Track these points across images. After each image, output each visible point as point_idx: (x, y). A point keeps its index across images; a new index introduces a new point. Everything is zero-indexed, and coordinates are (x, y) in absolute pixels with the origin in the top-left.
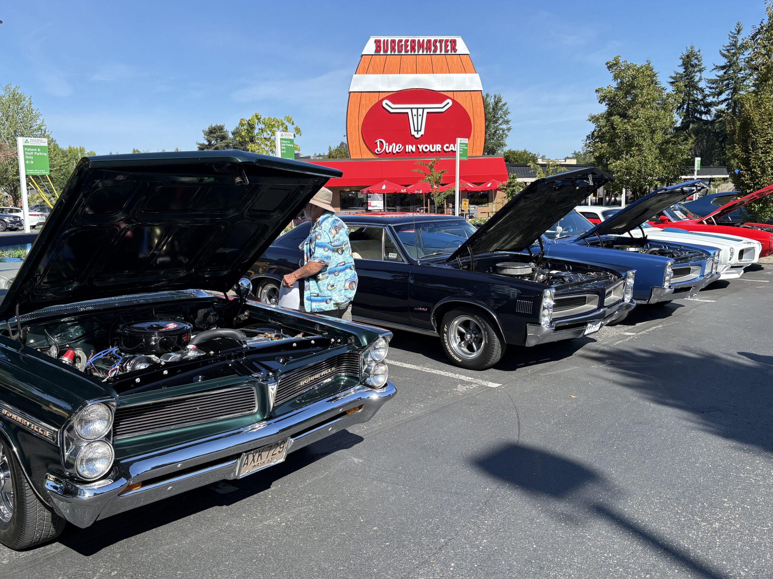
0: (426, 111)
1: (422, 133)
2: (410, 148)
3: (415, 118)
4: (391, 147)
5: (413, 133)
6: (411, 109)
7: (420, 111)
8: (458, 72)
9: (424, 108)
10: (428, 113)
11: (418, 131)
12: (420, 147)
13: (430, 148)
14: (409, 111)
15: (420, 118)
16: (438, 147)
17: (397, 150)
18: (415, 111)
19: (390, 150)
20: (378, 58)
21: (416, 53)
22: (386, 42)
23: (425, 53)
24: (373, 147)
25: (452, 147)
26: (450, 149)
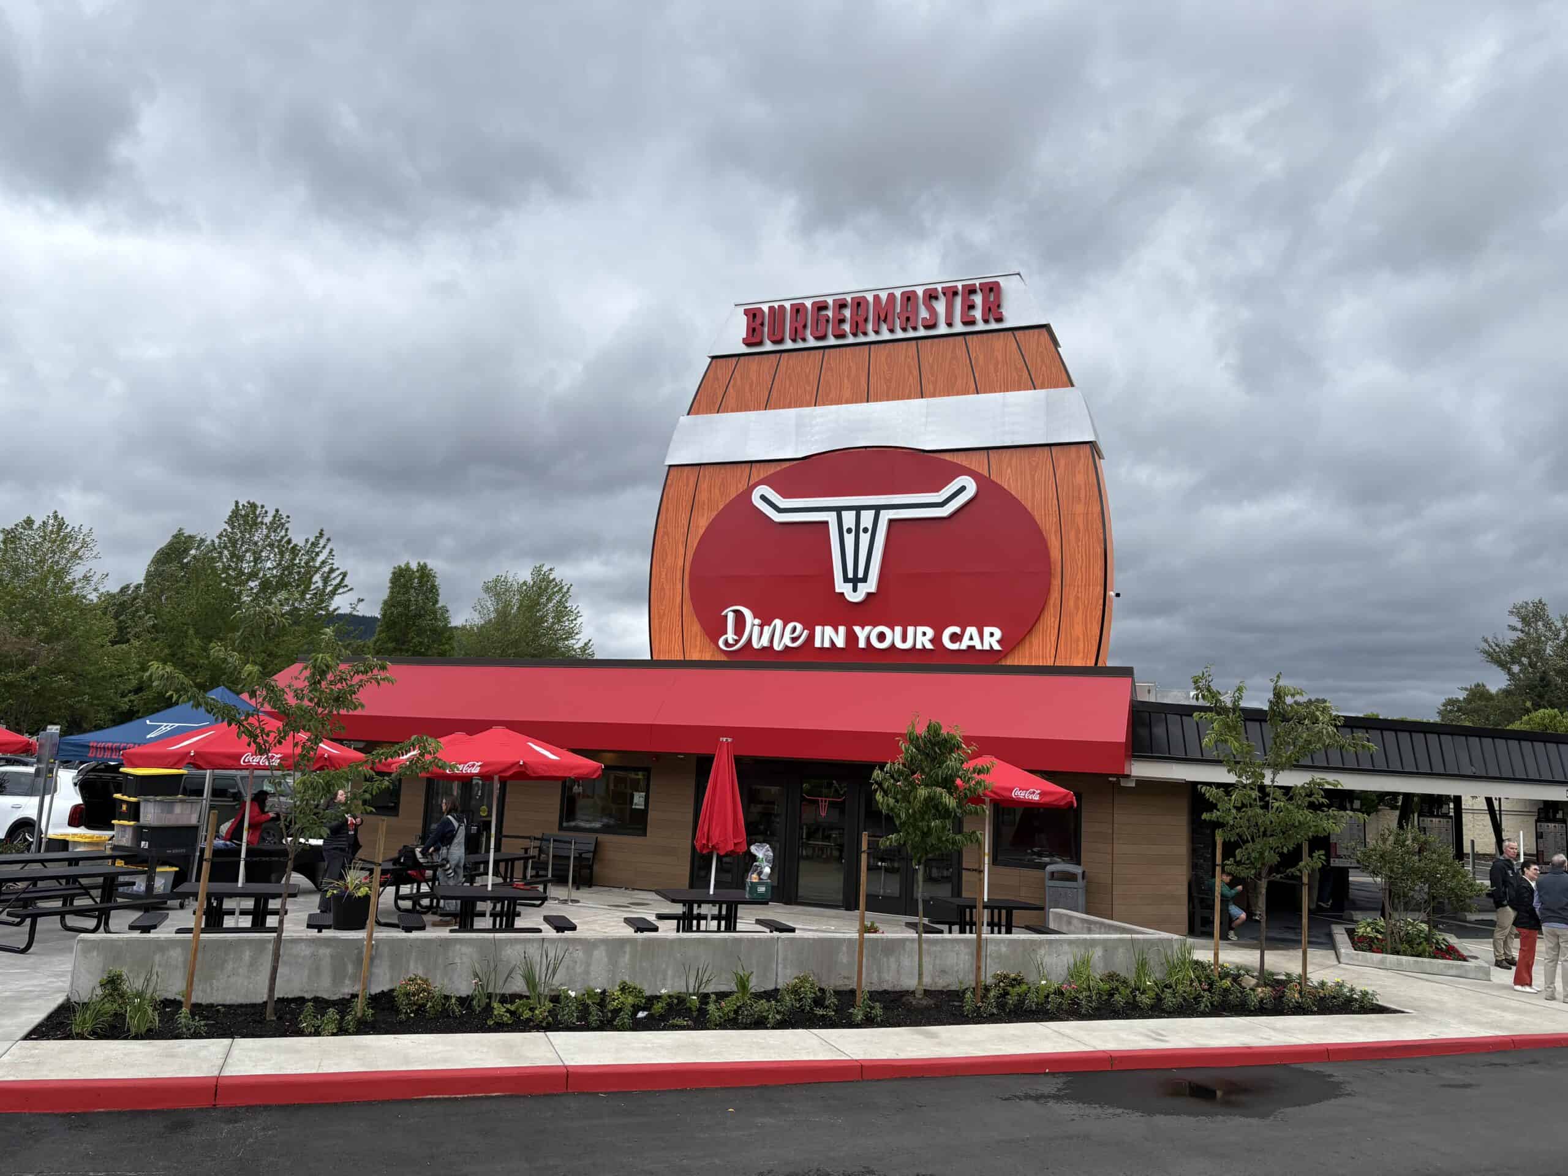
0: (886, 516)
1: (871, 586)
2: (829, 636)
3: (849, 539)
4: (767, 630)
5: (841, 587)
6: (839, 510)
7: (867, 518)
9: (878, 509)
10: (891, 521)
11: (855, 581)
12: (861, 633)
13: (894, 637)
14: (831, 517)
15: (865, 539)
16: (921, 637)
17: (787, 641)
18: (849, 518)
19: (765, 642)
20: (753, 364)
21: (872, 337)
22: (777, 313)
23: (900, 334)
24: (716, 629)
25: (971, 638)
26: (964, 644)
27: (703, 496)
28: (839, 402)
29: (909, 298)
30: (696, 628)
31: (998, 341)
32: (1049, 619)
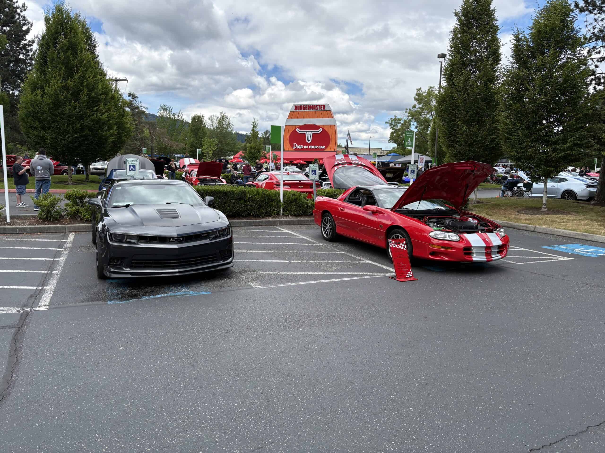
0: (312, 133)
1: (310, 141)
2: (306, 147)
3: (308, 135)
4: (299, 146)
5: (307, 141)
7: (310, 133)
8: (326, 118)
12: (310, 146)
13: (313, 147)
14: (306, 133)
15: (310, 135)
16: (316, 147)
17: (301, 147)
18: (308, 133)
19: (298, 148)
20: (296, 112)
21: (310, 110)
22: (298, 106)
23: (313, 110)
24: (292, 146)
26: (321, 148)
27: (290, 129)
28: (306, 118)
29: (314, 106)
30: (289, 146)
31: (325, 112)
32: (330, 145)
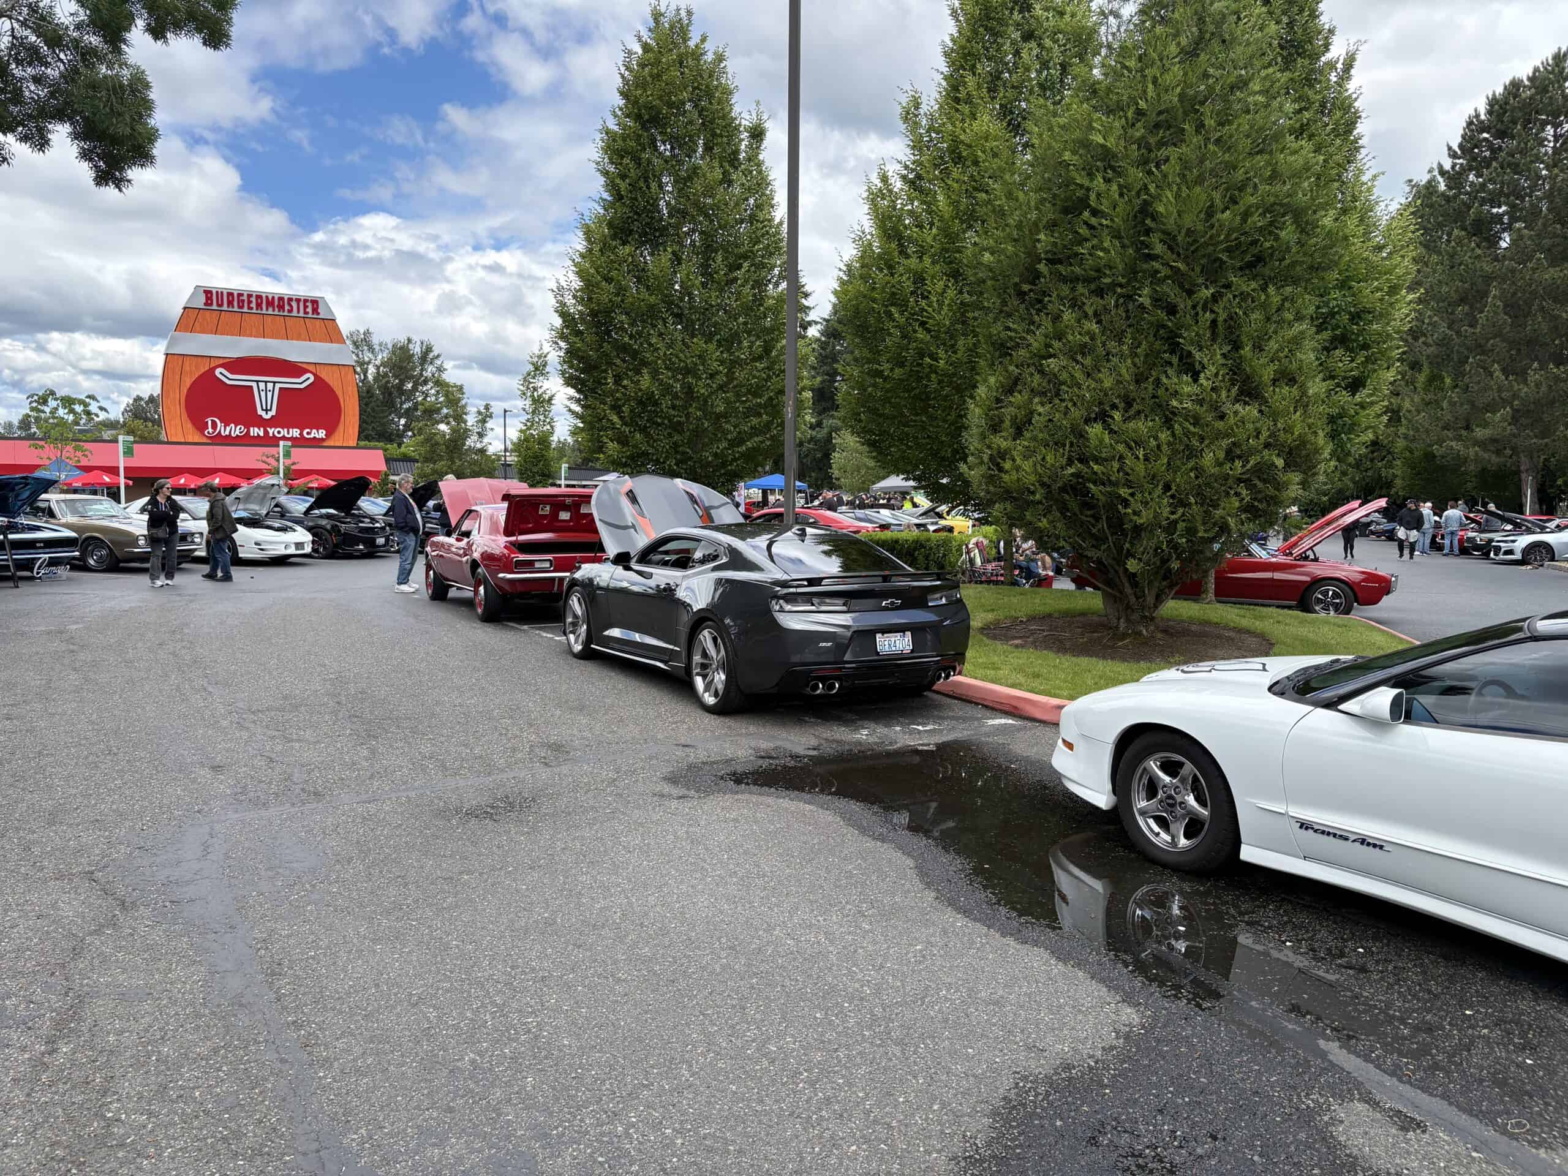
0: (278, 386)
1: (273, 413)
2: (255, 431)
3: (263, 394)
4: (228, 429)
5: (260, 412)
6: (257, 382)
7: (270, 386)
8: (322, 341)
9: (274, 383)
10: (280, 389)
11: (267, 411)
12: (271, 431)
13: (284, 432)
14: (254, 385)
15: (269, 395)
16: (294, 432)
17: (237, 432)
18: (262, 386)
19: (227, 433)
20: (208, 313)
21: (264, 312)
22: (220, 294)
23: (276, 312)
24: (201, 427)
25: (314, 434)
26: (312, 436)
27: (187, 368)
28: (251, 336)
29: (281, 299)
30: (189, 425)
31: (318, 322)
32: (341, 428)
